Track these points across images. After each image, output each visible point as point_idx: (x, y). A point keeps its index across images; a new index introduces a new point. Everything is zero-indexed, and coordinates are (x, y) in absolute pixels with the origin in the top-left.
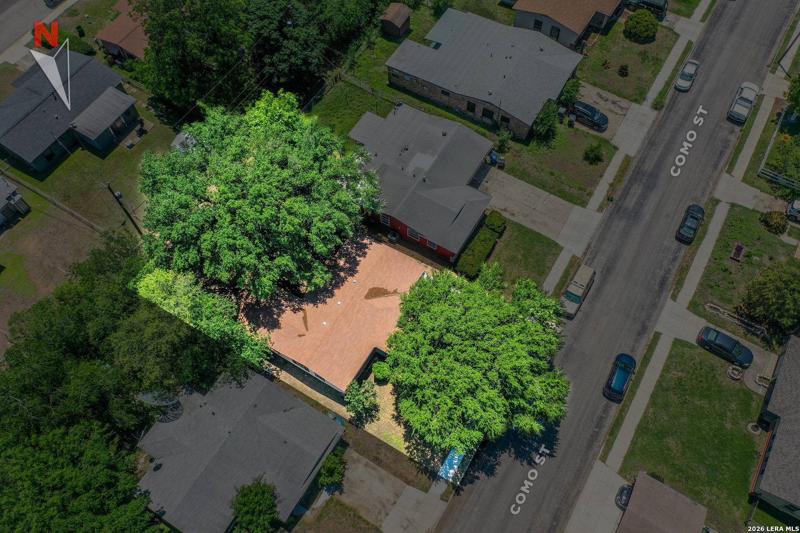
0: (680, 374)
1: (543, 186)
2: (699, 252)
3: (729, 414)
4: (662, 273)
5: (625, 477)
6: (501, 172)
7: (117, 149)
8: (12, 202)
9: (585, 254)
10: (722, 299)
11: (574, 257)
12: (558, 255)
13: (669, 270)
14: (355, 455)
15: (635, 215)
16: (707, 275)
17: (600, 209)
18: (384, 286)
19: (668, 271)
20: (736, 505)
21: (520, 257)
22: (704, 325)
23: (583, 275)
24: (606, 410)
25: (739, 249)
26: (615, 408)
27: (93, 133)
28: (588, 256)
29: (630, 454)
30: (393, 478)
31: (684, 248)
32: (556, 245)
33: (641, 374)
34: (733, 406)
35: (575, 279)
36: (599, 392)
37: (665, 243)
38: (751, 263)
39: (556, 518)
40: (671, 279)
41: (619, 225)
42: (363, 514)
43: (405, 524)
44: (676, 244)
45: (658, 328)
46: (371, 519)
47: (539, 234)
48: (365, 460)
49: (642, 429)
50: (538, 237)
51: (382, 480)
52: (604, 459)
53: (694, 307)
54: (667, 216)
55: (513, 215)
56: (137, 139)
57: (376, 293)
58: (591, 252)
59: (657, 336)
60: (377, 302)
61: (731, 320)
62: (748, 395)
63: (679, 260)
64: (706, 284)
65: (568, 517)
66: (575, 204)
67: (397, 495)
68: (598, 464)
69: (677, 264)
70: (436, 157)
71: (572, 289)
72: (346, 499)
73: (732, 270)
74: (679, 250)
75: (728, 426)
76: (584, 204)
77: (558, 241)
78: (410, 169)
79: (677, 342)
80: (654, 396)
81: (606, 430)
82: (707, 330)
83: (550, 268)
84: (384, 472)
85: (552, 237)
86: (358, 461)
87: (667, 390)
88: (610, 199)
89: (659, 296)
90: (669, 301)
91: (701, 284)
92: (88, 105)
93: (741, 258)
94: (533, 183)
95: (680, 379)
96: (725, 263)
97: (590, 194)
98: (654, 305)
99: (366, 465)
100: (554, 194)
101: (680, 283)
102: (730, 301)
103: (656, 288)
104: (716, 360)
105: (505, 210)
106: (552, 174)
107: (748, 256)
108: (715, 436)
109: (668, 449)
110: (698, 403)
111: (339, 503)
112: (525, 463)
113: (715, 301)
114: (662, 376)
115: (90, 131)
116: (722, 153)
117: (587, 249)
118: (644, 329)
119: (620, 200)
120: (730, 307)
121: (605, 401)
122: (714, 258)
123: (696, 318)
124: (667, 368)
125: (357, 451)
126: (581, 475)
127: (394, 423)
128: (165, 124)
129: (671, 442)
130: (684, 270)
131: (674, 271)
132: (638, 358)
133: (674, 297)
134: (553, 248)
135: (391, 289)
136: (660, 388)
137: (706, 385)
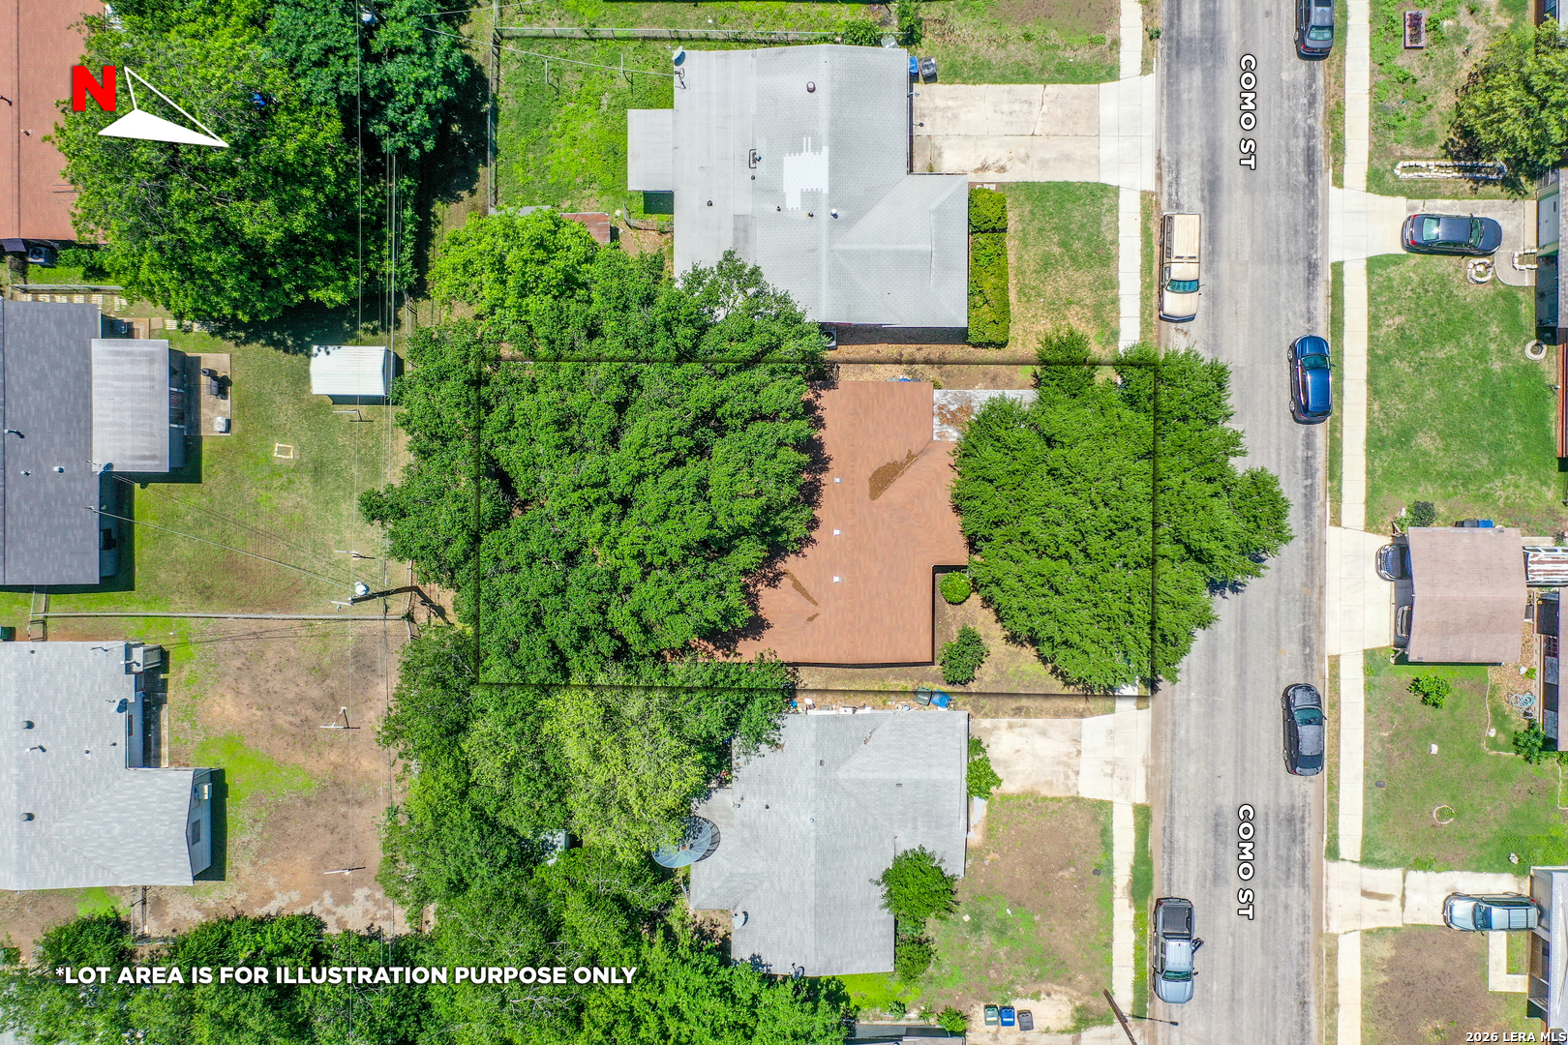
0: (1398, 320)
1: (1023, 74)
2: (1349, 65)
3: (1493, 347)
4: (1302, 142)
5: (1378, 532)
6: (936, 88)
7: (206, 446)
8: (135, 669)
9: (1159, 178)
10: (1418, 141)
11: (1144, 195)
12: (1116, 206)
13: (1311, 129)
14: (986, 723)
15: (1211, 43)
16: (1378, 108)
17: (1146, 67)
18: (888, 459)
19: (1310, 134)
20: (1544, 483)
21: (1057, 250)
22: (1404, 215)
23: (1187, 234)
24: (1309, 444)
25: (1415, 21)
26: (1320, 430)
27: (153, 457)
28: (1167, 179)
29: (1373, 493)
30: (1057, 721)
31: (1320, 66)
32: (1104, 188)
33: (1340, 353)
34: (1494, 329)
35: (1176, 252)
36: (1287, 419)
37: (1285, 76)
38: (1440, 40)
39: (1306, 642)
40: (1320, 147)
41: (1192, 81)
42: (1045, 792)
43: (1108, 770)
44: (1303, 65)
45: (1334, 256)
46: (1059, 792)
47: (1067, 184)
48: (1004, 722)
49: (1375, 444)
50: (1065, 192)
51: (1043, 733)
52: (1337, 521)
53: (1378, 182)
54: (1268, 14)
55: (1002, 169)
56: (225, 405)
57: (883, 478)
58: (1167, 166)
59: (1338, 269)
60: (895, 492)
61: (1442, 175)
62: (1510, 295)
63: (1321, 98)
64: (1383, 122)
65: (1321, 632)
66: (1098, 80)
67: (1077, 741)
68: (1332, 533)
69: (1320, 110)
70: (826, 149)
71: (1178, 271)
72: (1010, 787)
73: (1416, 73)
74: (1312, 78)
75: (1497, 366)
76: (1112, 73)
77: (1104, 180)
78: (793, 202)
79: (1375, 264)
80: (1372, 379)
81: (1321, 474)
82: (1417, 221)
83: (1115, 242)
84: (1040, 722)
85: (1089, 176)
86: (995, 728)
87: (1387, 359)
88: (1154, 36)
89: (1313, 193)
90: (1333, 190)
91: (1374, 130)
92: (88, 407)
93: (1425, 39)
94: (1004, 79)
95: (1401, 329)
96: (1399, 62)
97: (1116, 43)
98: (1312, 215)
99: (1011, 726)
100: (1053, 81)
101: (1338, 147)
102: (1431, 138)
103: (1303, 178)
104: (1445, 264)
105: (984, 168)
106: (1028, 37)
107: (1434, 26)
108: (1483, 394)
109: (1425, 454)
110: (1440, 355)
111: (1006, 798)
112: (1228, 592)
113: (1408, 152)
114: (1371, 338)
115: (144, 458)
117: (1159, 166)
118: (1312, 268)
119: (1171, 25)
120: (1435, 149)
121: (1302, 429)
122: (1380, 63)
123: (1388, 200)
124: (1374, 321)
125: (986, 715)
126: (1314, 563)
127: (1013, 648)
128: (246, 342)
129: (1425, 441)
130: (1336, 115)
131: (1319, 127)
132: (1322, 331)
133: (1338, 181)
134: (1101, 195)
135: (900, 456)
136: (1377, 360)
137: (1443, 317)
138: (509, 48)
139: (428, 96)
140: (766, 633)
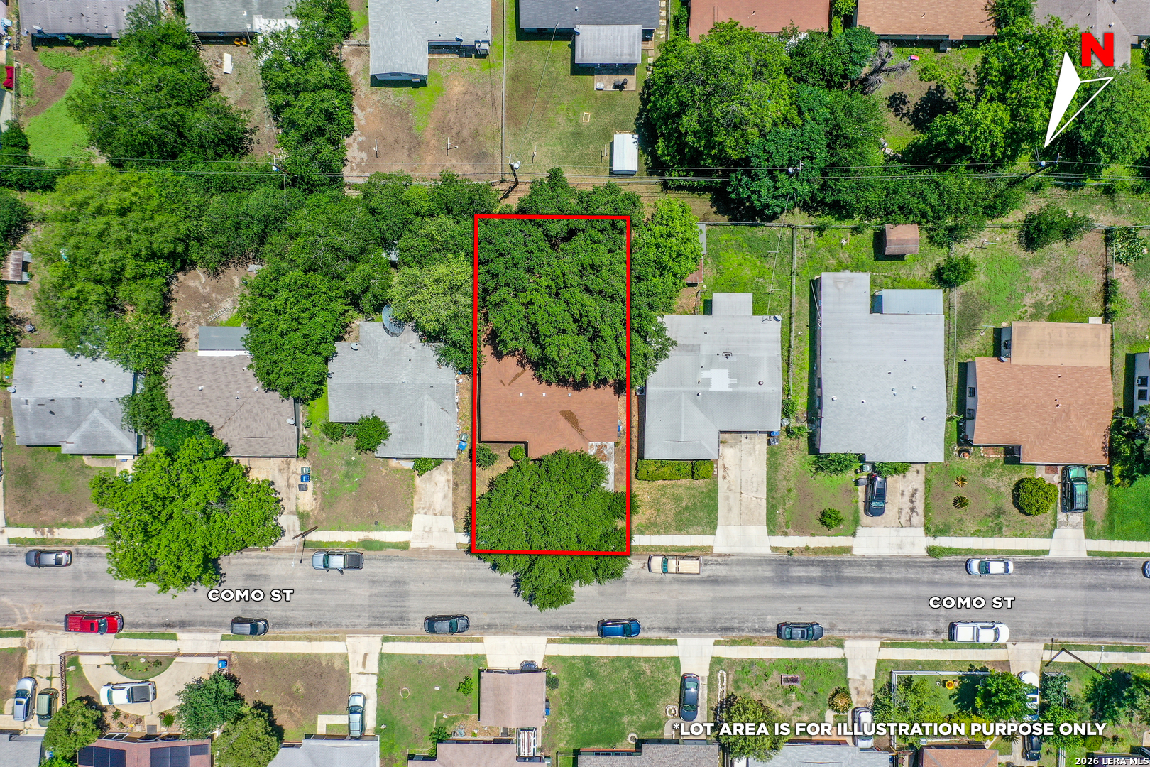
0: (648, 671)
1: (771, 488)
2: (774, 648)
3: (635, 717)
4: (736, 625)
5: (544, 661)
6: (765, 445)
7: (589, 78)
8: (477, 45)
9: (720, 555)
10: (736, 682)
11: (711, 548)
12: (706, 534)
13: (743, 630)
14: (450, 469)
15: (786, 581)
16: (752, 662)
17: (774, 549)
18: (580, 420)
19: (741, 630)
20: (567, 742)
21: (684, 504)
22: (700, 675)
23: (690, 566)
24: (588, 628)
25: (795, 680)
26: (594, 634)
27: (583, 55)
28: (719, 559)
29: (564, 659)
30: (451, 504)
31: (774, 634)
32: (715, 528)
33: (632, 643)
34: (643, 718)
35: (681, 562)
36: (600, 617)
37: (769, 617)
38: (786, 693)
39: (490, 626)
40: (734, 634)
41: (767, 572)
42: (416, 498)
43: (427, 529)
44: (774, 626)
45: (680, 641)
46: (416, 504)
47: (717, 510)
48: (451, 477)
49: (587, 660)
50: (714, 509)
51: (445, 497)
52: (549, 641)
53: (716, 662)
54: (800, 609)
55: (724, 478)
56: (610, 88)
57: (570, 417)
58: (725, 559)
59: (674, 642)
60: (563, 423)
61: (719, 693)
62: (660, 726)
63: (758, 635)
64: (746, 666)
65: (495, 634)
66: (768, 525)
67: (441, 513)
68: (544, 639)
69: (752, 634)
70: (731, 390)
71: (672, 563)
72: (418, 480)
73: (769, 681)
74: (768, 630)
75: (625, 720)
76: (771, 532)
77: (719, 528)
78: (705, 374)
79: (676, 661)
80: (619, 659)
81: (572, 634)
82: (696, 680)
83: (688, 533)
84: (451, 495)
85: (720, 521)
86: (448, 473)
87: (629, 666)
88: (789, 553)
89: (711, 630)
90: (713, 640)
91: (741, 660)
92: (608, 23)
93: (786, 685)
94: (769, 479)
95: (644, 673)
96: (775, 673)
97: (786, 534)
98: (700, 630)
99: (448, 481)
100: (768, 503)
101: (734, 643)
102: (738, 688)
103: (719, 626)
104: (676, 694)
105: (725, 469)
106: (789, 491)
107: (792, 690)
108: (611, 713)
109: (582, 684)
110: (631, 692)
111: (413, 479)
112: (515, 588)
113: (731, 676)
114: (640, 658)
115: (582, 51)
116: (904, 632)
117: (726, 555)
118: (675, 630)
119: (795, 561)
120: (732, 690)
121: (595, 625)
122: (775, 664)
123: (707, 667)
124: (648, 660)
125: (454, 468)
126: (530, 630)
127: (487, 482)
128: (642, 99)
129: (588, 685)
130: (750, 642)
131: (744, 634)
132: (642, 635)
133: (717, 643)
134: (710, 525)
135: (581, 425)
136: (628, 662)
137: (649, 693)
138: (788, 231)
139: (755, 197)
140: (495, 359)
